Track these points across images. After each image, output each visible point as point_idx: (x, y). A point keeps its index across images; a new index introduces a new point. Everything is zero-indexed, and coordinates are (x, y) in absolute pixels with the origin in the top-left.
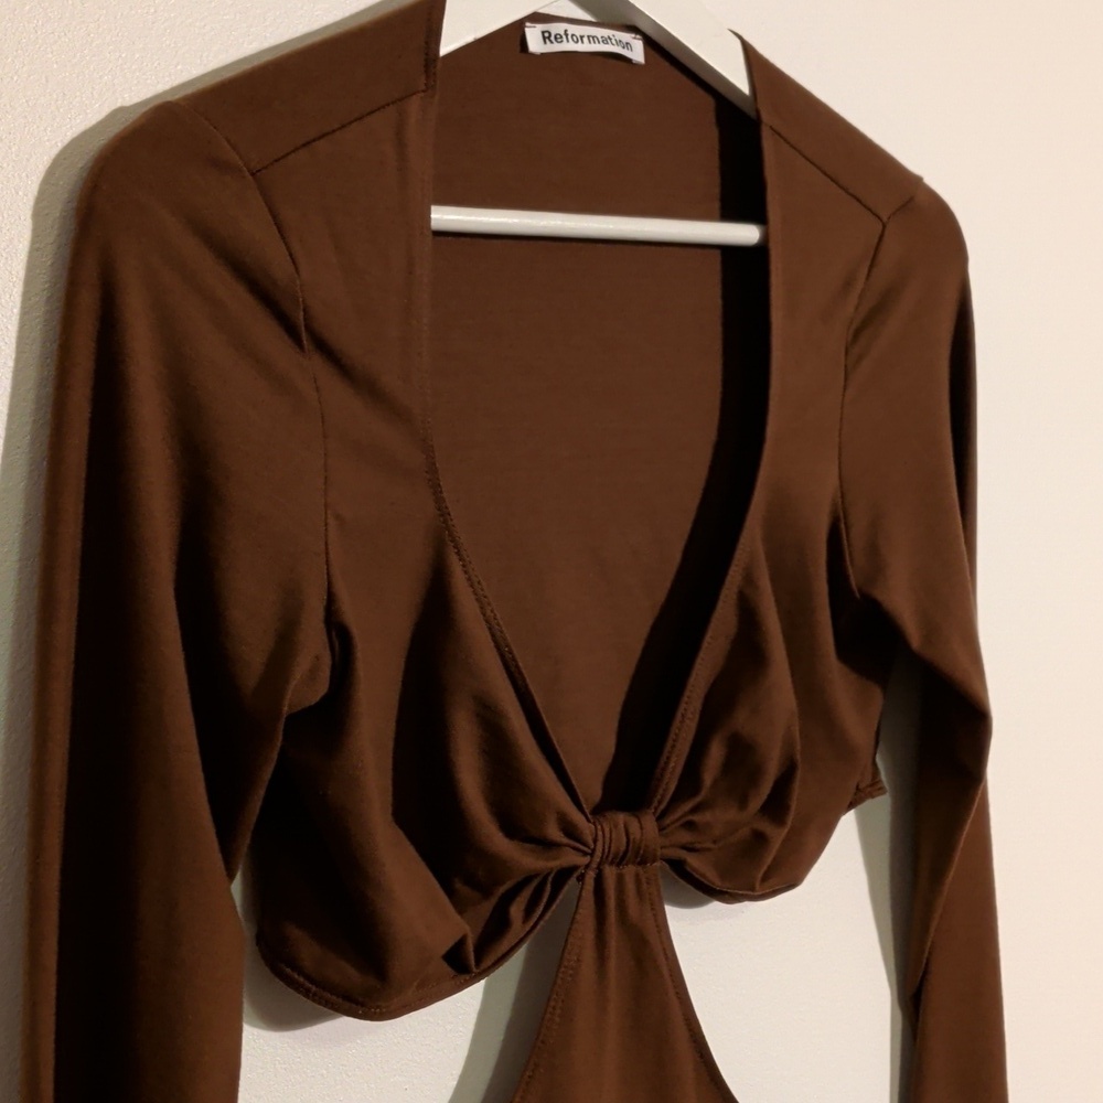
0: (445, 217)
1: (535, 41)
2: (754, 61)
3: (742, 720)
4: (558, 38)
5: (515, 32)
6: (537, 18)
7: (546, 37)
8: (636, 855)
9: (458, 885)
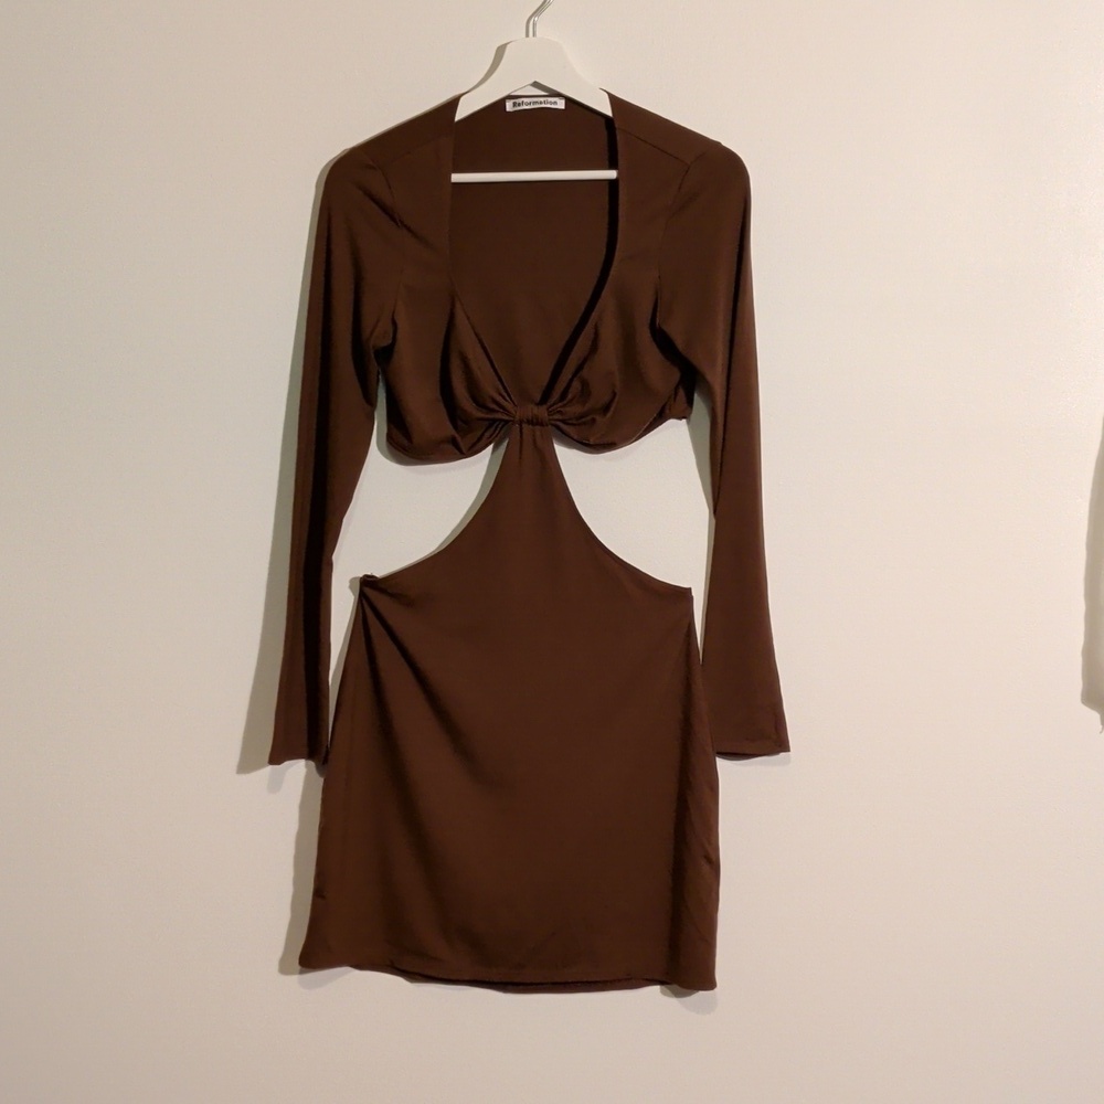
0: (456, 178)
1: (509, 106)
2: (614, 101)
3: (585, 373)
4: (519, 105)
5: (501, 103)
6: (510, 97)
7: (514, 104)
8: (535, 422)
9: (460, 423)
